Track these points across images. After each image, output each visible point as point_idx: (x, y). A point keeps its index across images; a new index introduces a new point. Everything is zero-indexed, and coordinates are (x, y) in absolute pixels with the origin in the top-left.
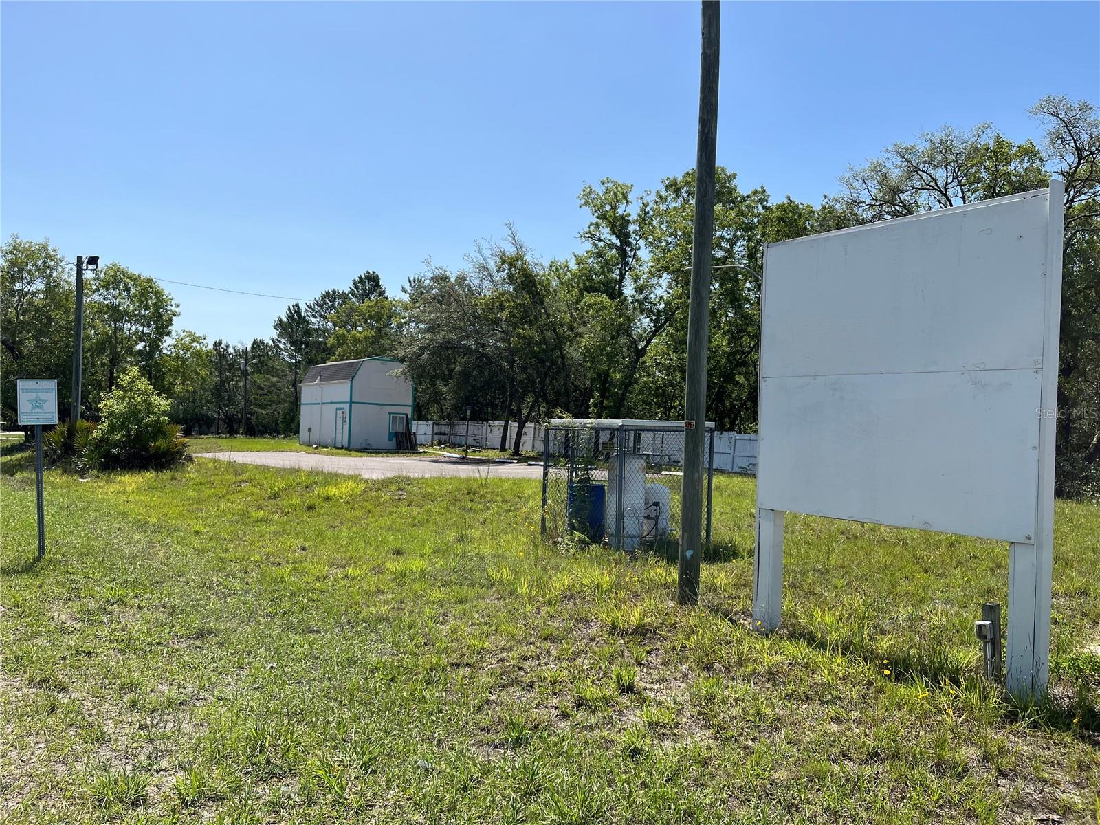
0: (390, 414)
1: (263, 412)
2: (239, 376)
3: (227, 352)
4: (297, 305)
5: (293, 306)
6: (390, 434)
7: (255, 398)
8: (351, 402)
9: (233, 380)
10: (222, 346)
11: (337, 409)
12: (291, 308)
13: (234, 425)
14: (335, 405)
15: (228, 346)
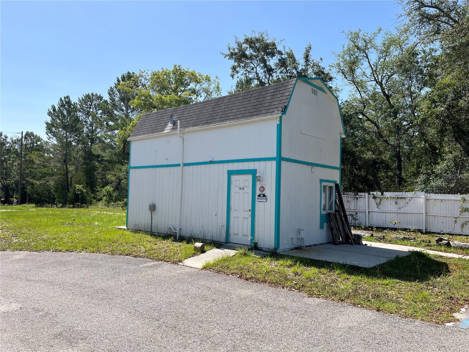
0: (321, 181)
1: (37, 182)
2: (14, 157)
3: (6, 141)
4: (68, 97)
5: (65, 98)
6: (321, 216)
7: (30, 171)
8: (280, 159)
9: (9, 160)
10: (2, 137)
11: (230, 173)
12: (63, 99)
13: (10, 192)
14: (226, 165)
15: (6, 137)
